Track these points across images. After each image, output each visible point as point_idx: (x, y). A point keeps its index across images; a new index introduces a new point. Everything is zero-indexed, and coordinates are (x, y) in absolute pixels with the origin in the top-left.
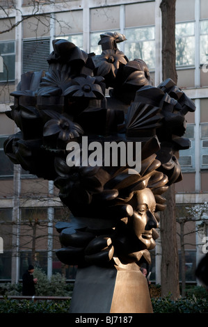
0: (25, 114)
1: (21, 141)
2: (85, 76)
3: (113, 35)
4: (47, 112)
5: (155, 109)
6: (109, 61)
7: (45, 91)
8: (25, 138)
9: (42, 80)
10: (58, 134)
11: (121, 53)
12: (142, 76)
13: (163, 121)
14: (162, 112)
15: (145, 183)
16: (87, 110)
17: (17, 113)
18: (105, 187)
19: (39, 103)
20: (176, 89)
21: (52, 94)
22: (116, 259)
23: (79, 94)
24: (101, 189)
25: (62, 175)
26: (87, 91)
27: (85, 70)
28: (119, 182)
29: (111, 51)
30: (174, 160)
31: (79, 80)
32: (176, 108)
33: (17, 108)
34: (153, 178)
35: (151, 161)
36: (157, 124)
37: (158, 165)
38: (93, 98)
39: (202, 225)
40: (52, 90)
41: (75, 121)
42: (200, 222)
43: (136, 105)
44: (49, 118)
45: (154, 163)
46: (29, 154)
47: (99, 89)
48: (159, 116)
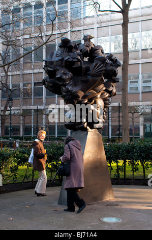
0: (49, 69)
1: (48, 80)
2: (73, 52)
3: (89, 36)
4: (57, 68)
5: (102, 65)
6: (87, 46)
7: (57, 59)
8: (50, 78)
9: (57, 55)
10: (62, 76)
11: (92, 43)
12: (100, 52)
13: (105, 70)
14: (105, 67)
15: (99, 96)
16: (74, 66)
17: (46, 68)
18: (82, 98)
19: (55, 64)
20: (113, 57)
21: (60, 60)
22: (88, 127)
23: (71, 60)
24: (80, 99)
25: (64, 93)
26: (74, 58)
27: (74, 50)
28: (88, 96)
29: (88, 42)
30: (113, 86)
31: (71, 54)
32: (111, 65)
33: (46, 66)
34: (102, 94)
35: (101, 87)
36: (103, 72)
37: (104, 88)
38: (76, 61)
39: (141, 114)
40: (60, 58)
41: (69, 71)
42: (140, 113)
43: (94, 64)
44: (58, 70)
45: (102, 88)
46: (51, 85)
47: (79, 57)
48: (104, 68)
